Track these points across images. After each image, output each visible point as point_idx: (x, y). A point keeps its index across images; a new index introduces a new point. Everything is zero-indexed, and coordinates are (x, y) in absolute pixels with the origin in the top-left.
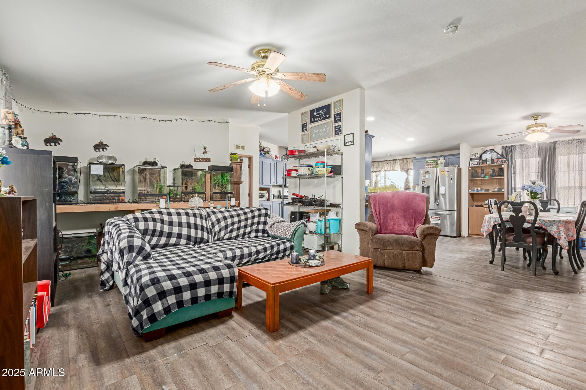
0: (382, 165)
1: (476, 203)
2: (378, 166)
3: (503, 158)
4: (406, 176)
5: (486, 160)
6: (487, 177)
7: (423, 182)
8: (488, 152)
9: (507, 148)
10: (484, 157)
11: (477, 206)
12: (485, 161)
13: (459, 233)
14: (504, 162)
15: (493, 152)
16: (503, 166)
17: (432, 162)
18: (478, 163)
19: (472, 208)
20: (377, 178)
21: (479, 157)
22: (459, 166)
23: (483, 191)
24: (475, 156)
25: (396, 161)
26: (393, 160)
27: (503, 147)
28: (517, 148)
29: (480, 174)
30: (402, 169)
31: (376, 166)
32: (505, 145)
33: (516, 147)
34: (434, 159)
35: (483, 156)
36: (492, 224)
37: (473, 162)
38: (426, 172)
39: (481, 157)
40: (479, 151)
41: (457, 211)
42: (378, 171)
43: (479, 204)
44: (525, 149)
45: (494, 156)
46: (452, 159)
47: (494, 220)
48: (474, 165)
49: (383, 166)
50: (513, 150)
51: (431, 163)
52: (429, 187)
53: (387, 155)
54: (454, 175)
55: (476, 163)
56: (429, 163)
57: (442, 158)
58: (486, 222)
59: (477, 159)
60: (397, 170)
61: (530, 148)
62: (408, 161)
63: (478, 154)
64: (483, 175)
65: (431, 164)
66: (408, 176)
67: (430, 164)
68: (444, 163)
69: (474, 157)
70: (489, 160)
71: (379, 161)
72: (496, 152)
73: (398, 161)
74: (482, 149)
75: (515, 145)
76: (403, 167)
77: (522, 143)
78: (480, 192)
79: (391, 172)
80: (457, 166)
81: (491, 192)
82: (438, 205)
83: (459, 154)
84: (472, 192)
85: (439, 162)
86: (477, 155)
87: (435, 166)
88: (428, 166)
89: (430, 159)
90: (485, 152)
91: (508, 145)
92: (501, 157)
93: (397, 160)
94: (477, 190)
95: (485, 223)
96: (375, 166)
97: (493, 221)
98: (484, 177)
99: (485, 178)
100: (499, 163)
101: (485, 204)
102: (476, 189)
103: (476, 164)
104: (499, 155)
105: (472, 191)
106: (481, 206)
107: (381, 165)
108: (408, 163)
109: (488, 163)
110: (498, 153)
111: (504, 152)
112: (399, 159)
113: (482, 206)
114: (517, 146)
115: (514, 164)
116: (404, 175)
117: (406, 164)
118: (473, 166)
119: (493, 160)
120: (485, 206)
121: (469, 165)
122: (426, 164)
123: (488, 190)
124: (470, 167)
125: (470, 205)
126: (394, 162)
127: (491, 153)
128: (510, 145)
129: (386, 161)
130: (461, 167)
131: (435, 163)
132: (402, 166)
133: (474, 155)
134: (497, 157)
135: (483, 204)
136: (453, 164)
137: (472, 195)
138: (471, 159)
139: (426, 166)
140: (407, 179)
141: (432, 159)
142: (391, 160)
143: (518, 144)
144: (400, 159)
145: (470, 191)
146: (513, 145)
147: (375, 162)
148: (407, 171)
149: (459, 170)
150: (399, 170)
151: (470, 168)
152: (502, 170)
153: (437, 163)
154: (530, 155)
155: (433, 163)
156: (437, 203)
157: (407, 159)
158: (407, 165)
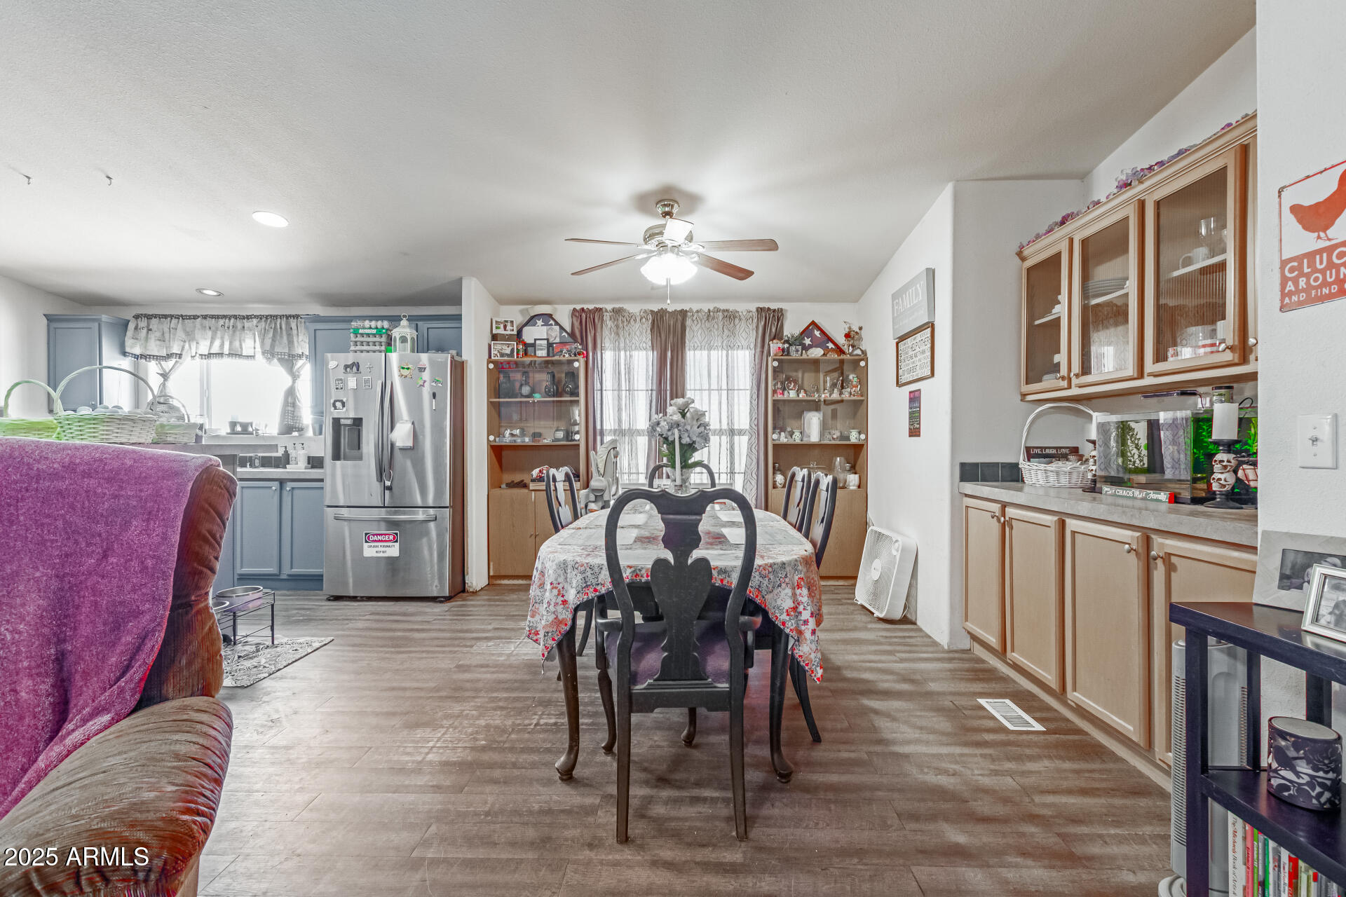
0: (187, 334)
1: (508, 478)
2: (167, 336)
3: (576, 341)
4: (288, 381)
5: (533, 345)
6: (537, 397)
7: (339, 404)
8: (540, 322)
9: (584, 315)
10: (530, 335)
11: (511, 485)
12: (528, 348)
13: (459, 579)
14: (579, 354)
15: (552, 322)
16: (576, 364)
17: (374, 335)
18: (512, 350)
19: (497, 491)
20: (164, 385)
21: (515, 332)
22: (459, 354)
23: (527, 440)
24: (505, 329)
25: (247, 324)
26: (235, 317)
27: (574, 309)
28: (607, 316)
29: (517, 385)
30: (270, 354)
31: (158, 334)
32: (578, 307)
33: (605, 314)
34: (379, 324)
35: (526, 330)
36: (572, 597)
37: (499, 347)
38: (346, 367)
39: (520, 332)
40: (515, 315)
41: (452, 507)
42: (169, 356)
43: (517, 477)
44: (623, 322)
45: (554, 335)
46: (438, 331)
47: (580, 577)
48: (502, 355)
49: (190, 336)
50: (596, 321)
51: (368, 335)
52: (358, 422)
53: (199, 291)
54: (444, 383)
55: (508, 351)
56: (362, 335)
57: (404, 322)
58: (548, 587)
59: (510, 338)
60: (252, 357)
61: (635, 320)
62: (293, 325)
63: (512, 322)
64: (526, 390)
65: (371, 339)
66: (294, 382)
67: (366, 339)
68: (412, 339)
69: (501, 331)
70: (541, 345)
71: (172, 316)
72: (557, 323)
73: (255, 321)
74: (522, 312)
75: (601, 309)
76: (273, 346)
77: (617, 306)
78: (519, 441)
79: (226, 361)
80: (454, 352)
81: (547, 441)
82: (390, 488)
83: (458, 318)
84: (499, 442)
85: (396, 333)
86: (509, 327)
87: (383, 348)
88: (359, 348)
89: (367, 323)
90: (531, 321)
91: (585, 307)
92: (571, 340)
93: (248, 317)
94: (512, 435)
95: (542, 585)
96: (153, 336)
97: (574, 582)
98: (529, 396)
99: (531, 400)
100: (567, 356)
101: (533, 481)
102: (507, 433)
103: (508, 355)
104: (564, 334)
105: (497, 439)
106: (523, 485)
107: (180, 333)
108: (295, 332)
109: (539, 353)
110: (562, 328)
111: (577, 324)
112: (256, 317)
113: (525, 486)
114: (606, 311)
115: (599, 362)
116: (277, 376)
117: (285, 337)
118: (499, 358)
119: (550, 345)
120: (532, 486)
121: (490, 357)
122: (353, 338)
123: (540, 435)
124: (492, 362)
125: (494, 483)
126: (239, 324)
127: (546, 324)
128: (591, 307)
129: (205, 317)
130: (464, 357)
131: (384, 339)
132: (268, 341)
133: (502, 326)
134: (561, 337)
135: (527, 479)
136: (440, 349)
137: (497, 452)
138: (495, 337)
139: (353, 348)
140: (291, 393)
141: (373, 324)
142: (224, 317)
143: (609, 307)
144: (260, 317)
145: (492, 438)
146: (597, 309)
147: (155, 316)
148: (289, 361)
149: (459, 369)
150: (259, 356)
151: (491, 366)
152: (573, 375)
153: (390, 338)
154: (634, 341)
155: (377, 339)
156: (388, 483)
157: (288, 317)
158: (291, 342)
